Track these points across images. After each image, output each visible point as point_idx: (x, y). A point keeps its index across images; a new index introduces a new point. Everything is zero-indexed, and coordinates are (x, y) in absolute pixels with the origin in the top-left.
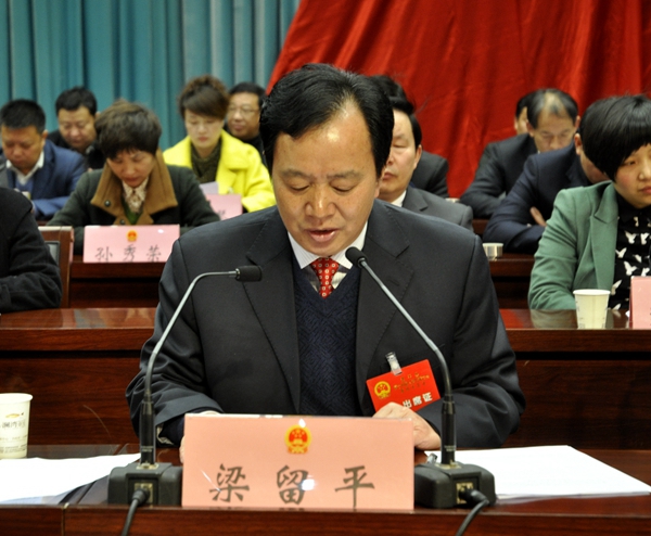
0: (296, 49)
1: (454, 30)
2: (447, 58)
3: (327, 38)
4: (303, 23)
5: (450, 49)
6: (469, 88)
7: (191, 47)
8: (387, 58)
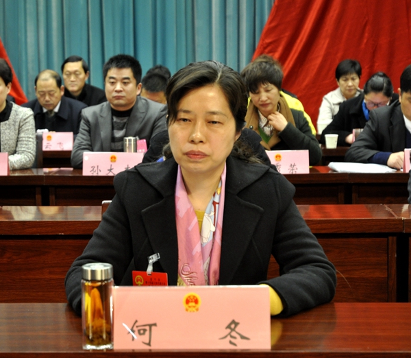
0: (268, 41)
1: (367, 29)
2: (363, 46)
3: (288, 34)
4: (273, 24)
5: (365, 41)
6: (377, 64)
7: (200, 40)
8: (325, 46)
